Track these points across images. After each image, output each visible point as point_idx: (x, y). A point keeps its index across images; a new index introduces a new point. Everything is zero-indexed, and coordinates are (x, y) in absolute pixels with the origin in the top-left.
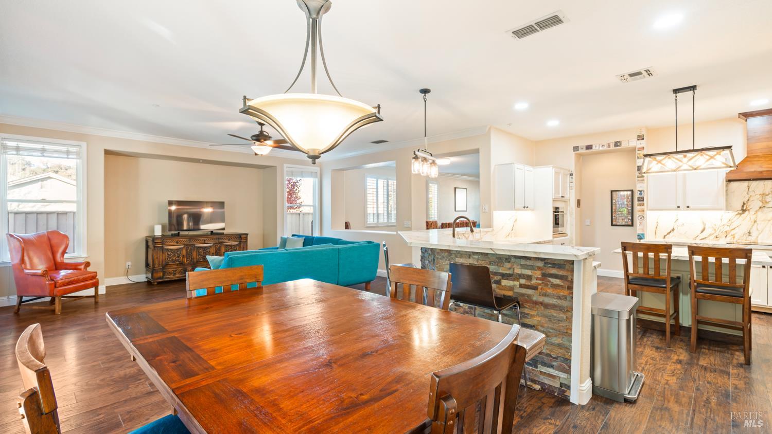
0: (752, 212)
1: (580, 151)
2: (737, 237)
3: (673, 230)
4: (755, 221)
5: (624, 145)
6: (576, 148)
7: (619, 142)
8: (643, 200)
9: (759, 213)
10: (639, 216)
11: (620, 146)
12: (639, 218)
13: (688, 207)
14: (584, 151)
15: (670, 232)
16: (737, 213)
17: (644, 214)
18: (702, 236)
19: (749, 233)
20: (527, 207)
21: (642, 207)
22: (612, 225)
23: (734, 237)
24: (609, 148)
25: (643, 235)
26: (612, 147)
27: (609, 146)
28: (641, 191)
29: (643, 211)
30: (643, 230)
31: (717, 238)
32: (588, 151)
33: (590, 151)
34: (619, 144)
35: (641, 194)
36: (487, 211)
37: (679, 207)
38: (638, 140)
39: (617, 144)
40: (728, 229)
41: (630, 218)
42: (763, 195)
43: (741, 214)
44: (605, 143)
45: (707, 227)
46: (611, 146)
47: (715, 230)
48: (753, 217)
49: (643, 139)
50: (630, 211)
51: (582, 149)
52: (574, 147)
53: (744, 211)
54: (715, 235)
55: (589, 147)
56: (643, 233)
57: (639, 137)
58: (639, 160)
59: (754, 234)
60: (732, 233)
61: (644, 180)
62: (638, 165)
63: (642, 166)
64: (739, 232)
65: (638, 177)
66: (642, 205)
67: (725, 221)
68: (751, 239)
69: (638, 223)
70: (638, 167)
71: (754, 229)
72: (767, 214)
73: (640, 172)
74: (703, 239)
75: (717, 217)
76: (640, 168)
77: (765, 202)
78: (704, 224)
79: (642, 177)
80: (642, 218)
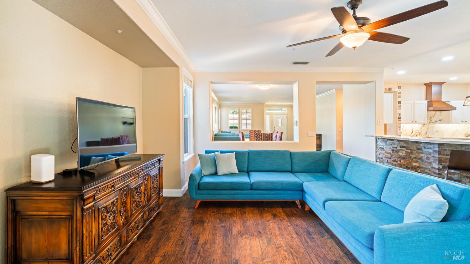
2: (423, 135)
4: (428, 128)
5: (393, 90)
9: (429, 125)
11: (391, 90)
13: (416, 122)
19: (426, 133)
26: (387, 90)
28: (400, 114)
29: (400, 124)
35: (399, 115)
37: (413, 122)
39: (390, 89)
40: (420, 131)
42: (431, 117)
43: (424, 125)
45: (413, 131)
48: (427, 126)
49: (400, 88)
57: (399, 87)
58: (399, 99)
59: (428, 133)
60: (421, 134)
61: (400, 109)
62: (399, 101)
63: (400, 102)
64: (423, 133)
65: (399, 107)
66: (400, 121)
67: (419, 129)
68: (427, 136)
69: (398, 130)
70: (399, 102)
71: (428, 131)
72: (431, 125)
73: (399, 105)
74: (412, 136)
75: (416, 127)
76: (400, 103)
77: (431, 120)
78: (413, 130)
79: (400, 107)
80: (400, 127)
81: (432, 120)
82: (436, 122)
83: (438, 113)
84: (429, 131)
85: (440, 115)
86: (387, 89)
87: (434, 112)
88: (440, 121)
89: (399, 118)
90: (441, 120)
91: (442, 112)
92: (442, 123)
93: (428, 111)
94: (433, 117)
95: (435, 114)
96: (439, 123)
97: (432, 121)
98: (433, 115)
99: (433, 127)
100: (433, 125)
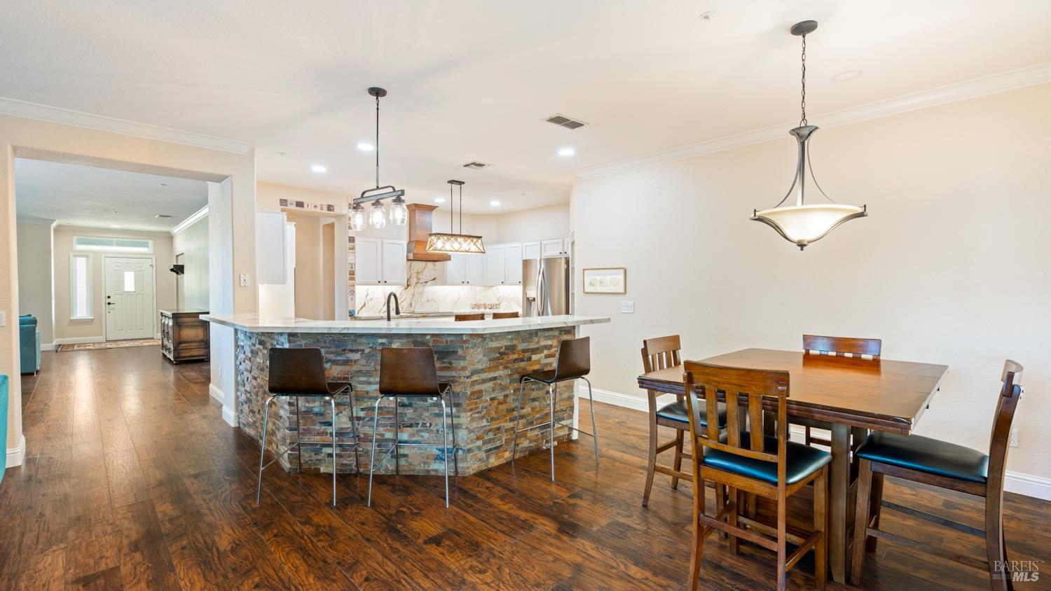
0: (412, 287)
1: (289, 207)
2: (404, 308)
3: (365, 305)
4: (414, 295)
5: (337, 211)
6: (283, 202)
7: (332, 206)
8: (354, 274)
9: (416, 288)
10: (351, 291)
11: (333, 210)
12: (351, 293)
13: (385, 282)
14: (294, 208)
15: (363, 307)
17: (354, 288)
19: (411, 304)
21: (354, 282)
24: (322, 211)
25: (354, 311)
26: (325, 210)
27: (322, 209)
28: (352, 264)
29: (354, 286)
30: (354, 306)
32: (298, 208)
33: (301, 209)
34: (332, 208)
35: (352, 267)
37: (379, 282)
38: (350, 208)
39: (330, 208)
42: (418, 273)
43: (406, 289)
44: (318, 203)
48: (412, 291)
51: (291, 204)
52: (281, 200)
53: (408, 286)
55: (300, 204)
56: (353, 309)
57: (350, 204)
58: (350, 231)
59: (413, 305)
60: (402, 305)
61: (354, 253)
62: (350, 235)
63: (354, 238)
65: (350, 249)
66: (353, 279)
68: (412, 309)
69: (350, 299)
70: (350, 237)
71: (413, 301)
72: (419, 289)
73: (352, 244)
76: (352, 240)
77: (419, 279)
79: (353, 249)
80: (353, 292)
82: (426, 282)
83: (430, 264)
84: (416, 300)
85: (434, 269)
86: (325, 208)
87: (423, 263)
88: (433, 280)
89: (352, 273)
90: (435, 279)
91: (437, 263)
92: (436, 285)
93: (408, 260)
94: (422, 272)
95: (425, 268)
96: (432, 285)
98: (422, 270)
99: (422, 292)
100: (421, 289)
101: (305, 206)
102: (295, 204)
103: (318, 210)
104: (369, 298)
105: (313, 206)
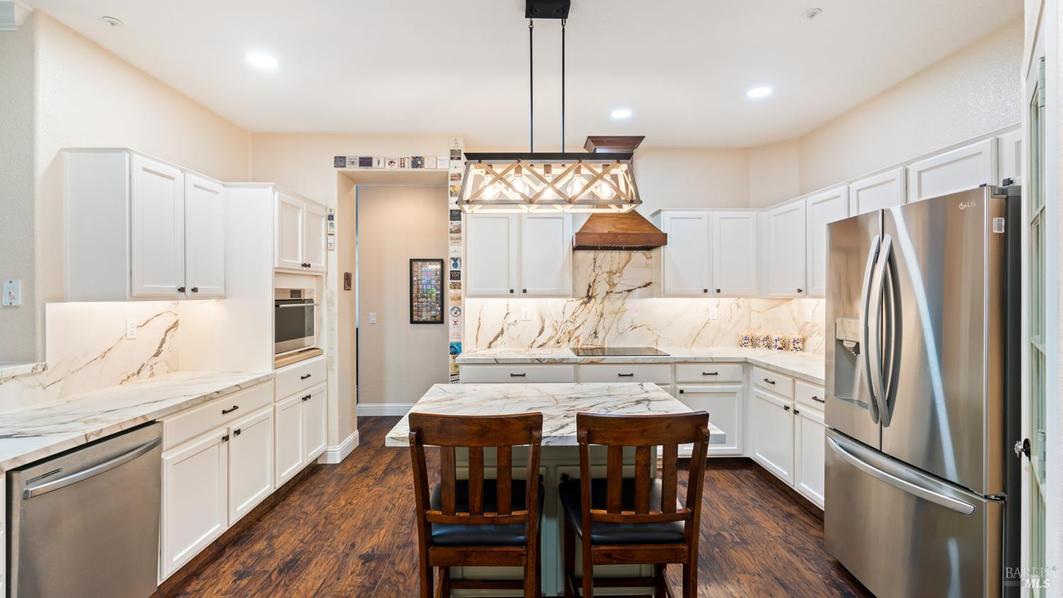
0: (599, 301)
1: (349, 169)
2: (581, 340)
3: (502, 332)
4: (602, 315)
5: (429, 165)
6: (340, 161)
7: (420, 158)
8: (459, 278)
9: (606, 301)
10: (453, 309)
11: (421, 166)
12: (453, 312)
13: (524, 291)
14: (356, 169)
15: (498, 336)
16: (581, 301)
17: (460, 305)
18: (541, 340)
19: (595, 333)
20: (195, 290)
21: (458, 291)
22: (412, 322)
23: (578, 341)
24: (403, 169)
25: (459, 344)
26: (408, 168)
27: (402, 165)
28: (455, 260)
29: (459, 298)
30: (459, 336)
31: (558, 343)
32: (363, 169)
33: (368, 169)
34: (419, 162)
35: (455, 265)
36: (19, 301)
37: (512, 292)
38: (452, 158)
39: (417, 162)
40: (571, 327)
41: (439, 308)
42: (611, 273)
43: (585, 303)
44: (396, 156)
45: (546, 326)
46: (406, 164)
47: (556, 330)
48: (600, 308)
49: (460, 158)
50: (439, 296)
51: (353, 163)
52: (336, 157)
53: (589, 297)
54: (555, 339)
55: (366, 162)
56: (458, 341)
57: (453, 152)
58: (453, 199)
59: (601, 335)
60: (576, 334)
61: (461, 239)
62: (454, 208)
63: (459, 211)
64: (584, 333)
65: (451, 232)
66: (456, 286)
67: (568, 316)
68: (598, 343)
69: (452, 323)
70: (451, 211)
71: (601, 326)
72: (614, 303)
73: (456, 223)
74: (540, 346)
75: (558, 308)
76: (456, 215)
77: (612, 285)
78: (543, 321)
79: (459, 231)
81: (614, 285)
82: (629, 291)
83: (638, 256)
84: (607, 327)
85: (647, 266)
86: (408, 163)
87: (624, 254)
88: (645, 286)
89: (455, 276)
90: (649, 284)
92: (652, 296)
93: (576, 249)
94: (620, 271)
95: (628, 262)
96: (642, 297)
97: (618, 289)
98: (621, 266)
99: (619, 309)
100: (619, 303)
101: (375, 163)
102: (358, 161)
103: (396, 167)
104: (511, 319)
105: (387, 162)
